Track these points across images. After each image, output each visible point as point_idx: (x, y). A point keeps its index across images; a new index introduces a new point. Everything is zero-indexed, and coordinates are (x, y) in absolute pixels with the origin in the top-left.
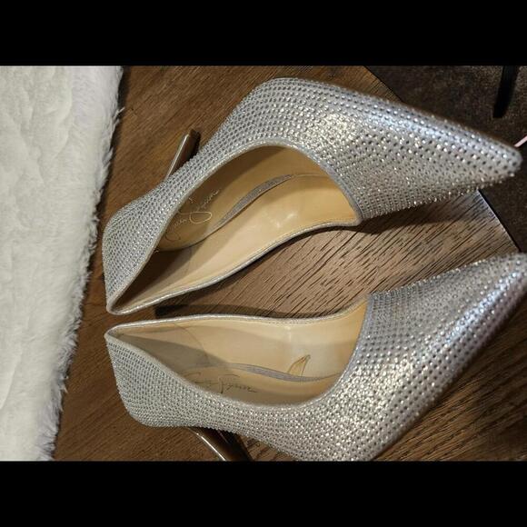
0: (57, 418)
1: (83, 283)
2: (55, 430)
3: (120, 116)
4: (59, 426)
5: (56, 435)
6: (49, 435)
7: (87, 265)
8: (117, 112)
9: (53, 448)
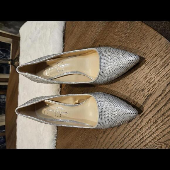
0: (57, 127)
1: (59, 91)
2: (56, 131)
3: (64, 46)
4: (57, 130)
5: (57, 132)
6: (55, 132)
7: (60, 86)
8: (63, 45)
9: (56, 136)
